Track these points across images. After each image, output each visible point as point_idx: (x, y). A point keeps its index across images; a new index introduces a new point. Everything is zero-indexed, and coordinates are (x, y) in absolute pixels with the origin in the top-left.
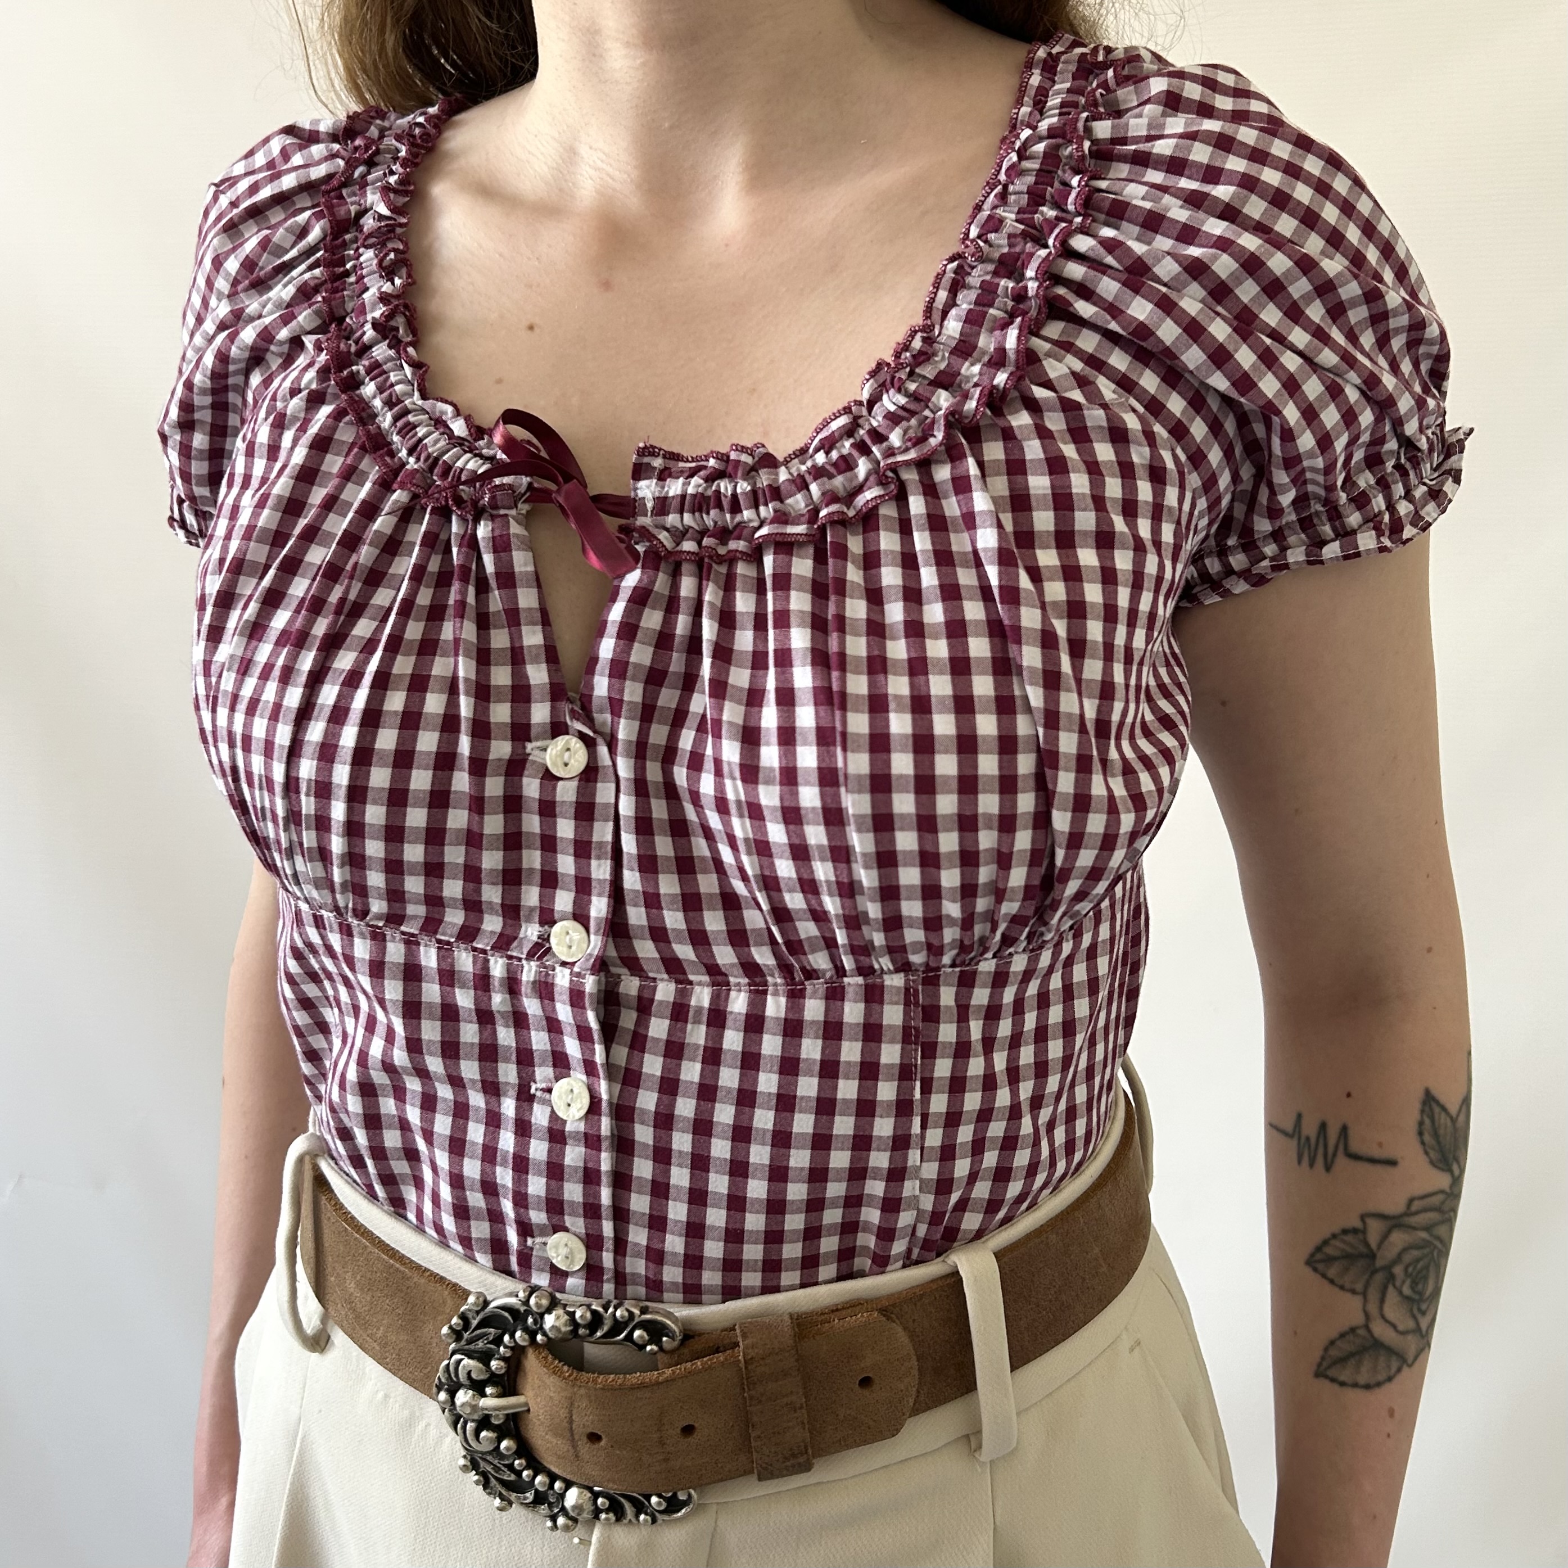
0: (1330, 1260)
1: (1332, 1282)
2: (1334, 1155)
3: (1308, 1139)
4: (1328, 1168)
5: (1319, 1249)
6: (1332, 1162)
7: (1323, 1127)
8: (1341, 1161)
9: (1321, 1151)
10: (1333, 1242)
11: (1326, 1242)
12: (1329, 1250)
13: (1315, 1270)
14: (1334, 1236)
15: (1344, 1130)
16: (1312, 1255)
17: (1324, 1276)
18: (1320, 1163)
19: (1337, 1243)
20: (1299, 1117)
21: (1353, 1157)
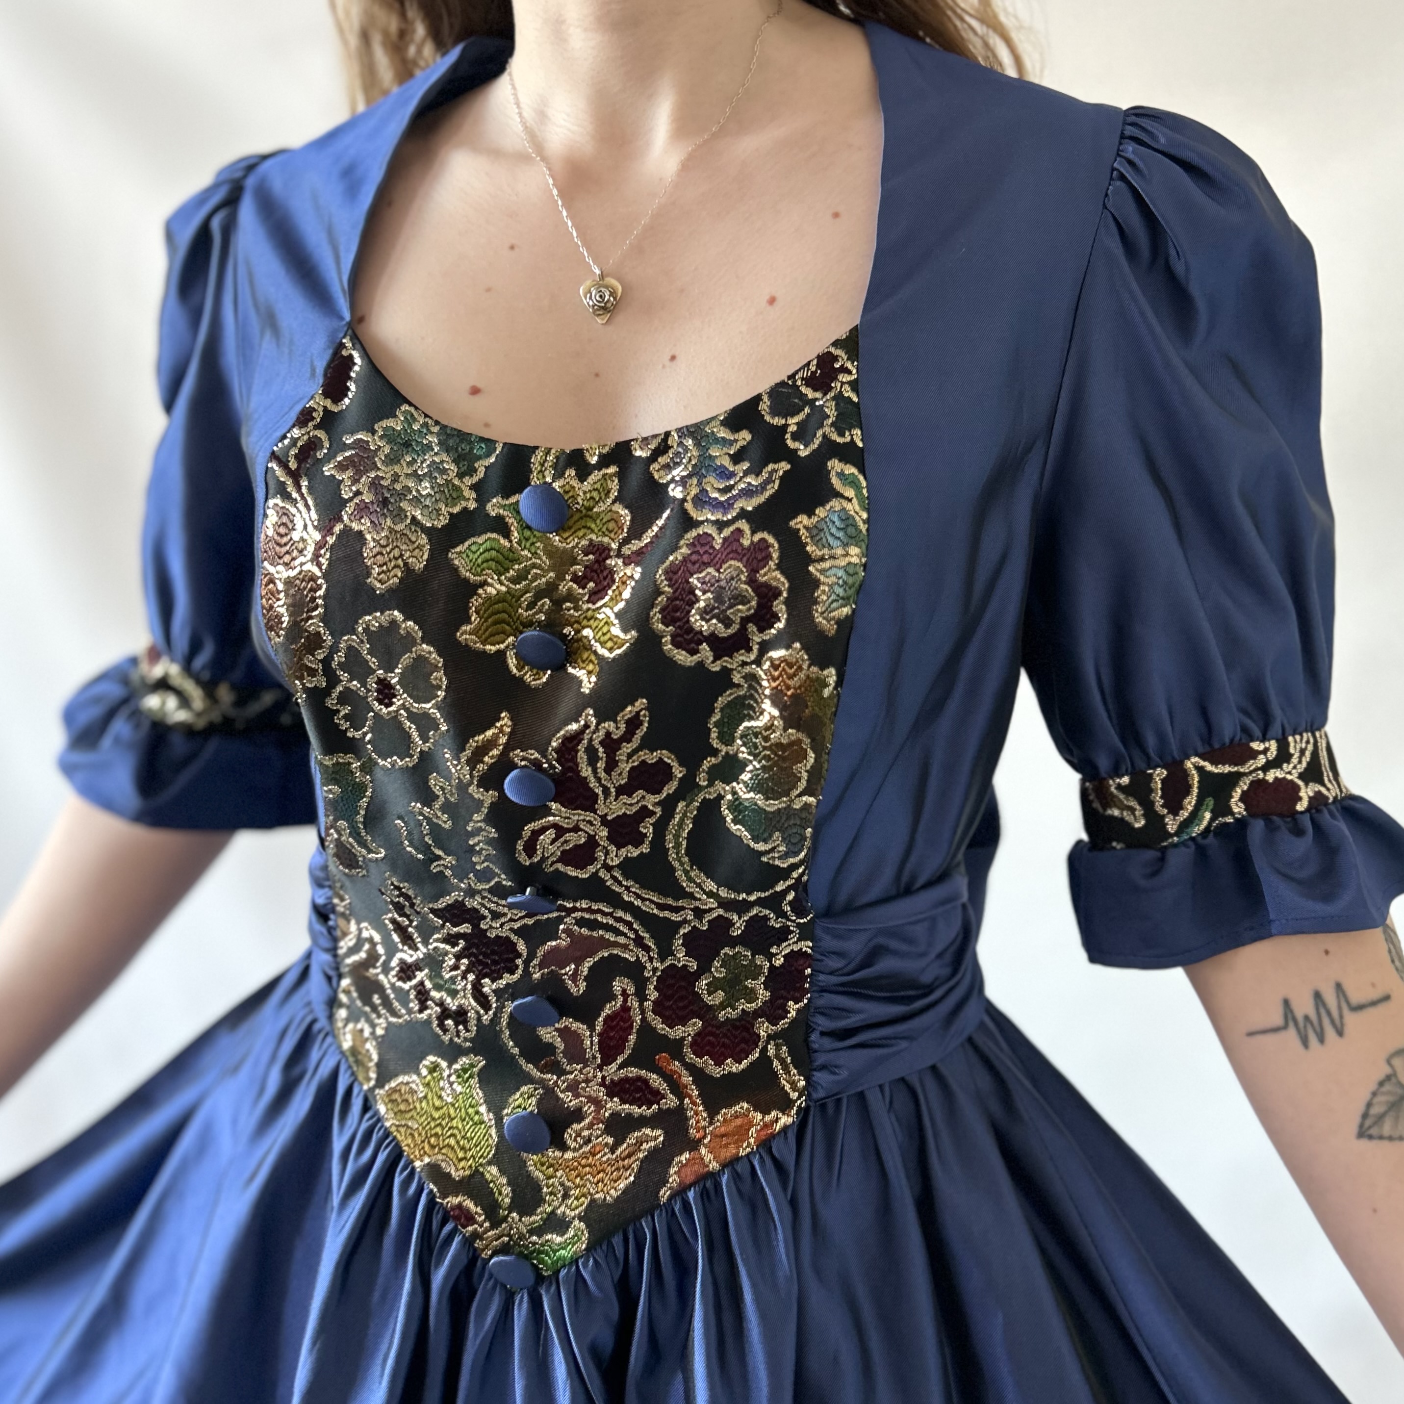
0: (1381, 1118)
1: (1390, 1138)
2: (1341, 1017)
3: (1307, 1017)
4: (1340, 1033)
5: (1366, 1114)
6: (1342, 1024)
7: (1318, 996)
8: (1351, 1019)
9: (1326, 1022)
10: (1376, 1100)
11: (1369, 1105)
12: (1376, 1110)
13: (1370, 1137)
14: (1374, 1094)
15: (1340, 988)
16: (1361, 1125)
17: (1381, 1138)
18: (1330, 1032)
19: (1380, 1099)
20: (1286, 1003)
21: (1358, 1008)
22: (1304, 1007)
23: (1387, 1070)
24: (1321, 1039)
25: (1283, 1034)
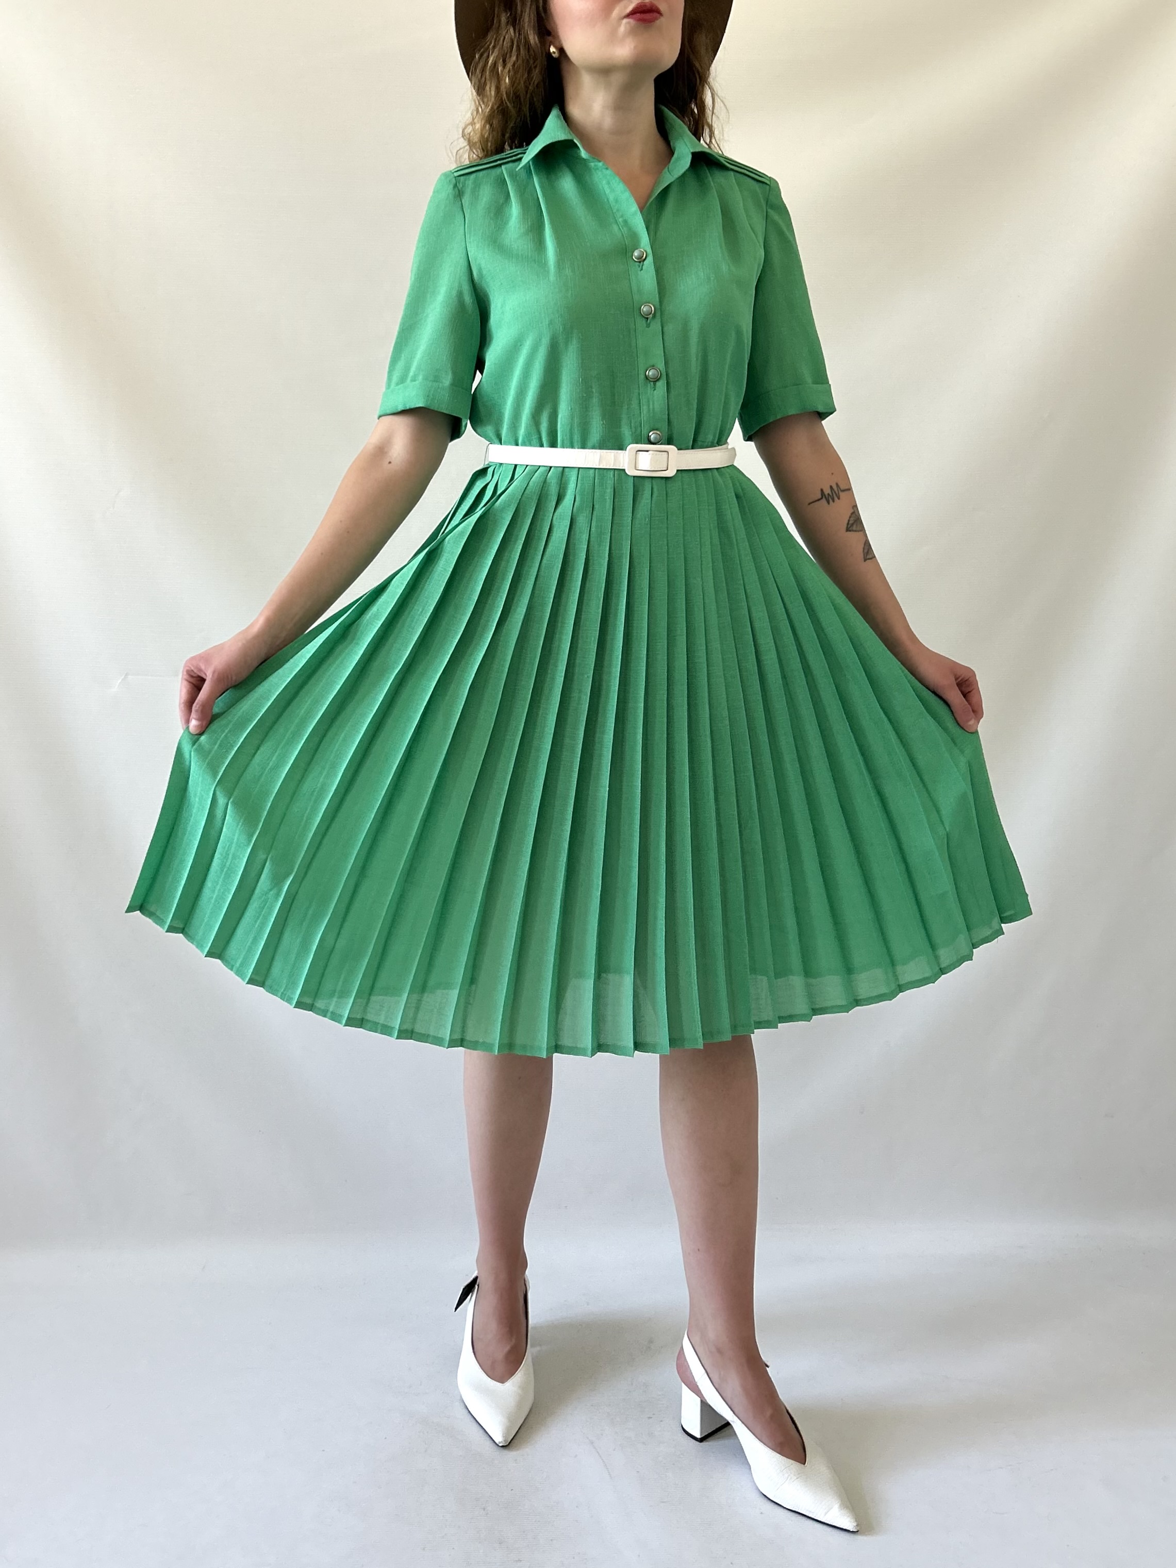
0: (852, 524)
1: (855, 531)
2: (838, 493)
3: (828, 494)
4: (839, 498)
5: (848, 524)
6: (839, 496)
7: (831, 487)
8: (842, 494)
9: (834, 495)
11: (849, 521)
12: (851, 522)
13: (850, 531)
14: (850, 517)
15: (837, 484)
16: (847, 527)
17: (853, 531)
18: (836, 498)
19: (852, 519)
20: (822, 490)
21: (843, 491)
22: (827, 491)
23: (853, 511)
24: (833, 501)
25: (822, 500)
